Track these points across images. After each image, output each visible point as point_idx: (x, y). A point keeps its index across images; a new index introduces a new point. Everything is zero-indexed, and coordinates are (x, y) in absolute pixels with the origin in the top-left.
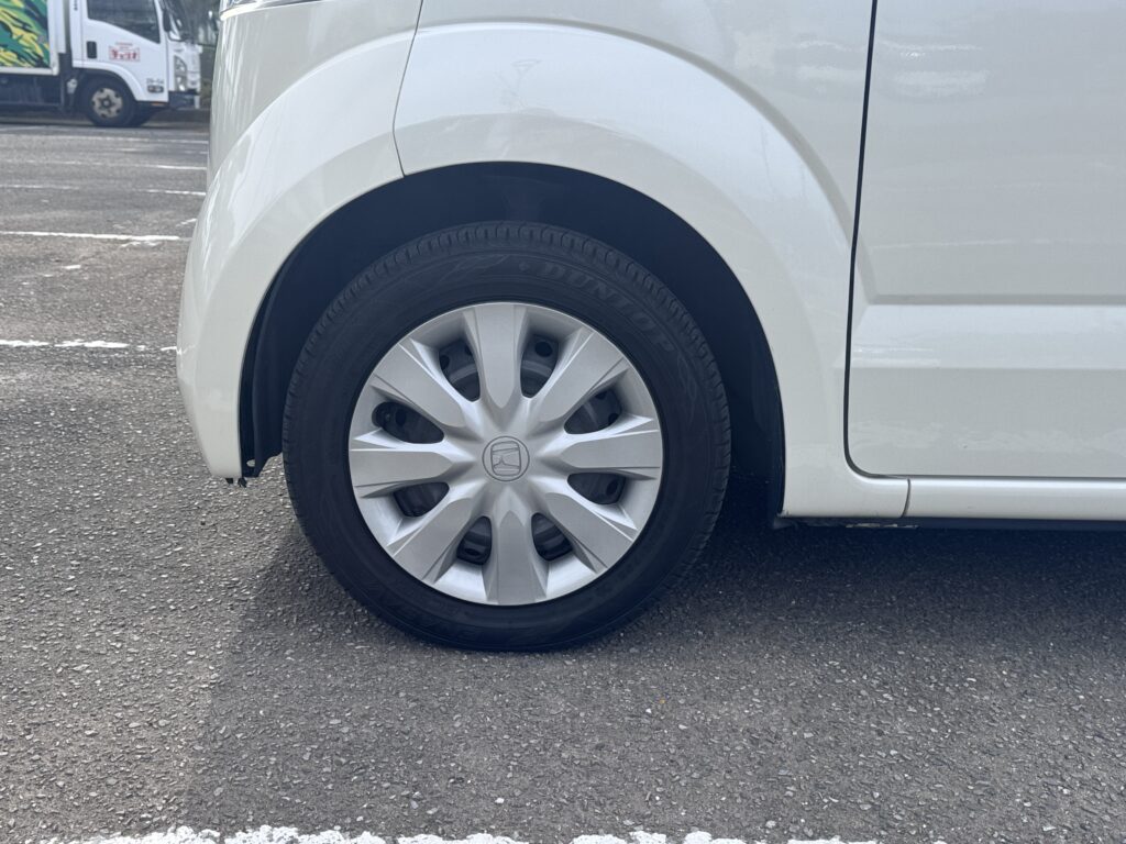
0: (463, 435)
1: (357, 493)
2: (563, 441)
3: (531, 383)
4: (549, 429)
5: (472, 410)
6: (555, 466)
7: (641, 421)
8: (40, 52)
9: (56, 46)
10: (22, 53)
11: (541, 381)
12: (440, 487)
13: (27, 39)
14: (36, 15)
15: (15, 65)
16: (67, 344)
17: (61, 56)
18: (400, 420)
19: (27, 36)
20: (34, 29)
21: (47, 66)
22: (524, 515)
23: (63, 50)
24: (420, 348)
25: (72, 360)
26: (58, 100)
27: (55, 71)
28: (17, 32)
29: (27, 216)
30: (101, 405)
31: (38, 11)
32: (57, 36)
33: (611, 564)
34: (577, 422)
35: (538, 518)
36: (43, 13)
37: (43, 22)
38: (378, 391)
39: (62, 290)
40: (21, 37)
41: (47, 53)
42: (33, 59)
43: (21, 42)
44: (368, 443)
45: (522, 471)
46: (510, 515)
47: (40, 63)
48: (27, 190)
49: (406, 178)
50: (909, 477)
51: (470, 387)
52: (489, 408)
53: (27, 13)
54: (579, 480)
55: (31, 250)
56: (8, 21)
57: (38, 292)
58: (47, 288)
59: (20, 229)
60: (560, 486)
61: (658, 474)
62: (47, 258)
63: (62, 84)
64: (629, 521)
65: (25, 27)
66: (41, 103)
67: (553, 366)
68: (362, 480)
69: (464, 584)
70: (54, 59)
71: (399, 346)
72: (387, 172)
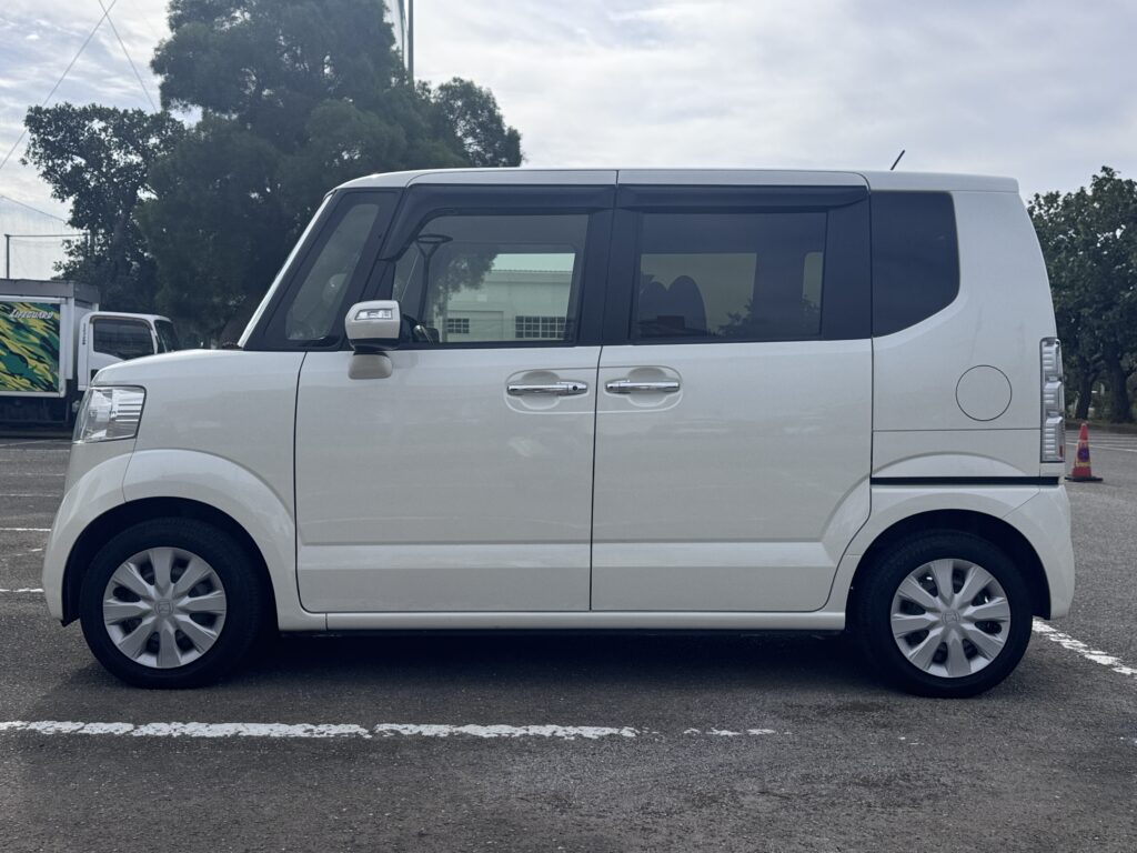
0: (148, 599)
1: (106, 623)
2: (187, 600)
3: (174, 578)
4: (182, 595)
5: (151, 589)
6: (184, 610)
7: (218, 592)
8: (50, 379)
9: (65, 373)
10: (34, 380)
11: (179, 577)
12: (139, 619)
13: (40, 369)
14: (50, 349)
15: (28, 389)
16: (20, 590)
17: (68, 381)
18: (125, 594)
19: (41, 366)
20: (47, 360)
21: (56, 391)
22: (172, 630)
23: (70, 377)
24: (132, 566)
25: (20, 598)
26: (64, 418)
27: (62, 394)
28: (32, 363)
29: (15, 517)
30: (30, 617)
31: (52, 347)
32: (66, 366)
33: (207, 650)
34: (193, 592)
35: (178, 632)
36: (56, 347)
37: (55, 355)
38: (116, 583)
39: (25, 563)
40: (35, 367)
41: (56, 379)
42: (44, 384)
43: (35, 371)
44: (110, 601)
45: (171, 613)
46: (167, 631)
47: (50, 387)
48: (20, 498)
49: (127, 503)
50: (326, 613)
51: (151, 581)
52: (158, 588)
53: (42, 347)
54: (194, 616)
55: (13, 540)
56: (26, 354)
57: (10, 564)
58: (15, 562)
59: (8, 526)
60: (186, 618)
61: (225, 613)
62: (21, 545)
63: (68, 405)
64: (213, 634)
65: (39, 359)
66: (49, 421)
67: (184, 572)
68: (108, 618)
69: (148, 661)
70: (62, 384)
71: (124, 565)
72: (121, 502)
